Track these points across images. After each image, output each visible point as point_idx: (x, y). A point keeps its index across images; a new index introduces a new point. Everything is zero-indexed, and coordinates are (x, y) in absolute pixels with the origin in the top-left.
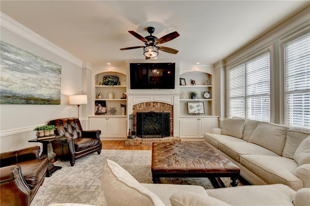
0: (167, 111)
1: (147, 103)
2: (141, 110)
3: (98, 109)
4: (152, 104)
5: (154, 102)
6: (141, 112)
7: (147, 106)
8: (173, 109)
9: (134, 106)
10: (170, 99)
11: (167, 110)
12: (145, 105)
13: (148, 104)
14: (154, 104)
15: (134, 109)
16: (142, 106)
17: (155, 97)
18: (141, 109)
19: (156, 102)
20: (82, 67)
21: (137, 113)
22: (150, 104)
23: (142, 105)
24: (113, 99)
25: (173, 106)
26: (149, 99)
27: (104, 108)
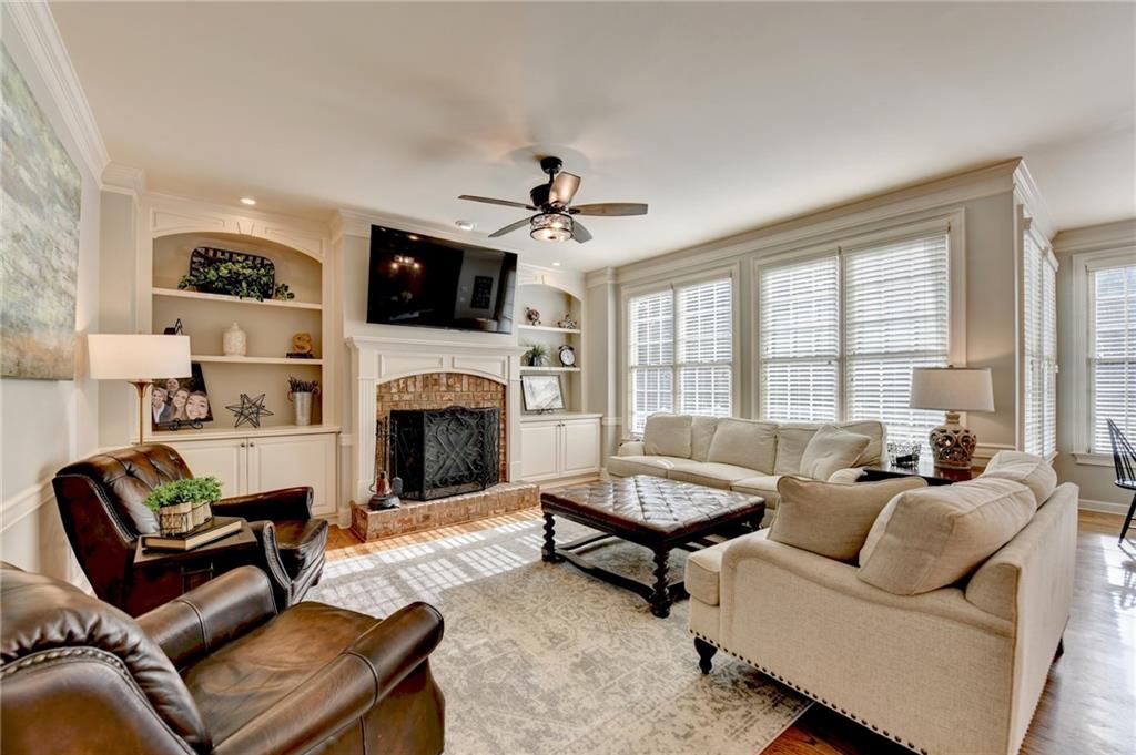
0: (490, 404)
1: (426, 377)
2: (409, 401)
3: (169, 401)
4: (444, 380)
5: (449, 375)
6: (408, 408)
7: (425, 386)
8: (504, 395)
9: (380, 387)
10: (500, 365)
11: (489, 400)
12: (419, 384)
13: (430, 380)
14: (451, 382)
15: (380, 398)
16: (411, 389)
17: (455, 356)
18: (406, 397)
19: (459, 375)
20: (101, 187)
21: (394, 413)
22: (436, 382)
23: (409, 383)
24: (246, 355)
25: (504, 386)
26: (436, 364)
27: (197, 398)
